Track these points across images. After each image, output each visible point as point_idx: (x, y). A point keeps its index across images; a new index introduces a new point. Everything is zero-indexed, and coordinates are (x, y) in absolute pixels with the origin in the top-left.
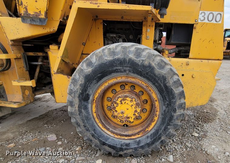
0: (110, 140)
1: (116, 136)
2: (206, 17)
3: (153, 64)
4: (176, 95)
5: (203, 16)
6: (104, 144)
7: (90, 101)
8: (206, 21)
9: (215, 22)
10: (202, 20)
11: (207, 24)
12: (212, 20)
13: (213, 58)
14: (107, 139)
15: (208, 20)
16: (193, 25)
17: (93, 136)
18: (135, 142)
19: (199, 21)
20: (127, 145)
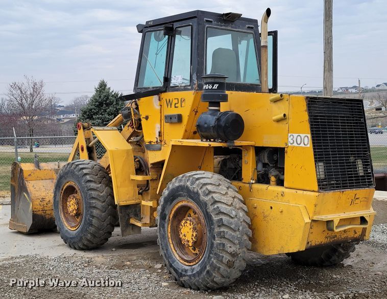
0: (175, 263)
1: (181, 261)
2: (295, 139)
3: (200, 192)
4: (214, 222)
5: (292, 139)
6: (171, 266)
7: (166, 220)
8: (295, 144)
9: (303, 146)
10: (292, 144)
11: (296, 147)
12: (300, 144)
13: (308, 188)
14: (174, 261)
15: (297, 144)
16: (284, 149)
17: (165, 255)
18: (191, 269)
19: (289, 145)
20: (186, 271)
